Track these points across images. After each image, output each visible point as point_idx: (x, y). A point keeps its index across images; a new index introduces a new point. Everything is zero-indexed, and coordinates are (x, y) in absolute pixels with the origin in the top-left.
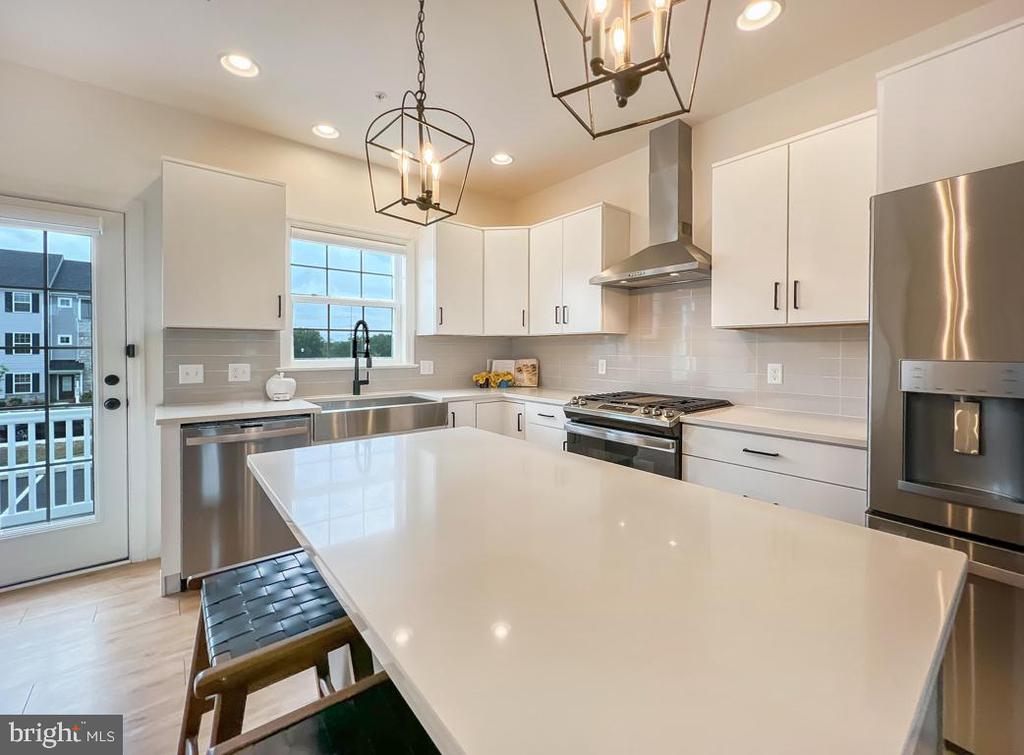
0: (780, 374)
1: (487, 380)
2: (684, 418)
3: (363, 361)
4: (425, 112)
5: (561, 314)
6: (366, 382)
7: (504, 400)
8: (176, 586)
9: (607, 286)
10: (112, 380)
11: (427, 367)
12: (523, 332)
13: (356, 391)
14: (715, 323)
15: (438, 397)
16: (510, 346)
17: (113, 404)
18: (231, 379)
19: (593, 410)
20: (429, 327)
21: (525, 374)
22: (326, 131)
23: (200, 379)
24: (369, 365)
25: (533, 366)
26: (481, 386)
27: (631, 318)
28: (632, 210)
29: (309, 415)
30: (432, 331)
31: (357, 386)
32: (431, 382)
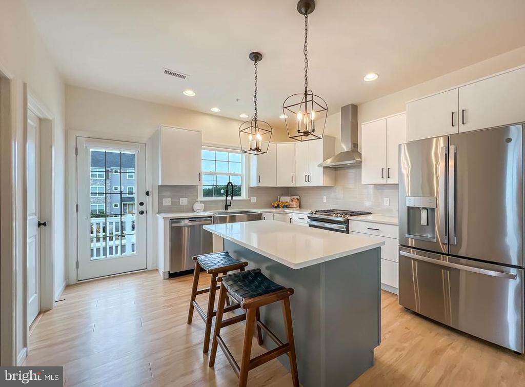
0: (388, 202)
1: (278, 205)
2: (349, 217)
3: (229, 198)
4: (257, 122)
5: (308, 178)
6: (230, 205)
7: (285, 213)
8: (167, 276)
9: (326, 168)
10: (142, 204)
11: (254, 200)
12: (293, 185)
13: (226, 209)
14: (363, 182)
15: (258, 211)
16: (288, 191)
17: (142, 213)
18: (181, 204)
19: (319, 216)
20: (254, 183)
21: (294, 202)
22: (216, 110)
23: (170, 204)
24: (232, 199)
25: (298, 199)
26: (276, 207)
27: (336, 180)
28: (336, 137)
29: (211, 217)
30: (256, 185)
31: (226, 207)
32: (255, 206)
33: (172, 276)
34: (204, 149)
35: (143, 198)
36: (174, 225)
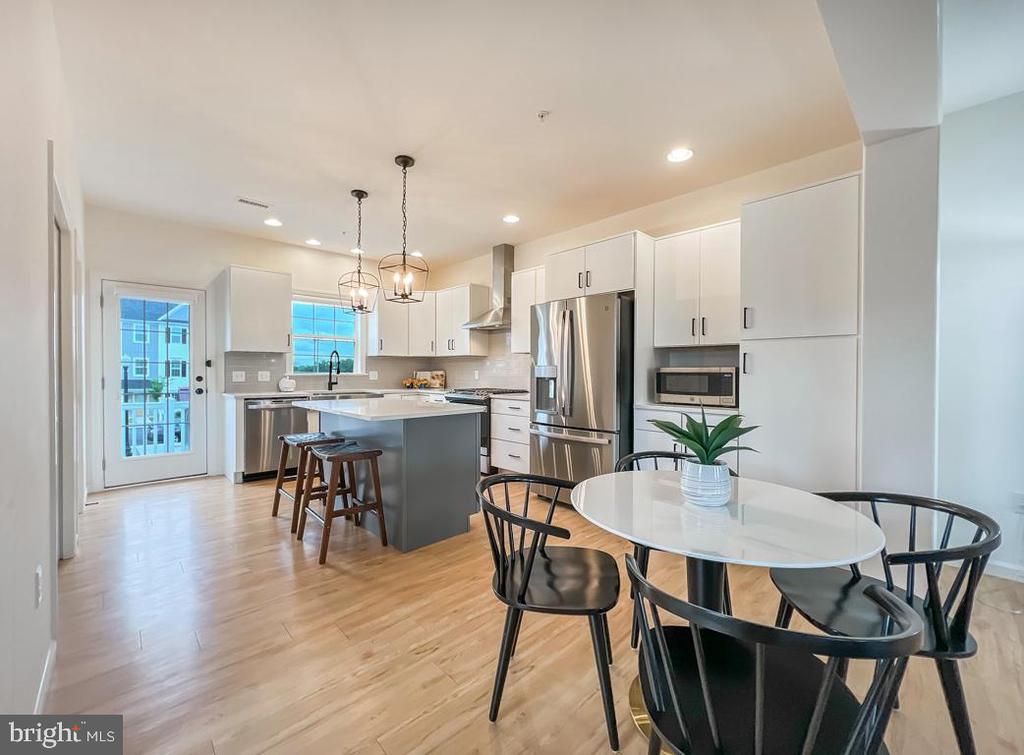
1: (412, 383)
2: (492, 396)
5: (451, 344)
6: (336, 383)
8: (241, 480)
9: (472, 330)
10: (199, 379)
11: (374, 376)
12: (432, 354)
13: (330, 388)
14: (513, 351)
16: (430, 363)
17: (200, 391)
18: (260, 379)
20: (374, 352)
21: (436, 380)
22: (313, 242)
23: (243, 379)
25: (441, 375)
26: (408, 387)
27: (489, 346)
29: (306, 397)
30: (376, 354)
31: (330, 385)
32: (375, 384)
33: (249, 478)
34: (295, 299)
35: (202, 371)
36: (250, 407)
